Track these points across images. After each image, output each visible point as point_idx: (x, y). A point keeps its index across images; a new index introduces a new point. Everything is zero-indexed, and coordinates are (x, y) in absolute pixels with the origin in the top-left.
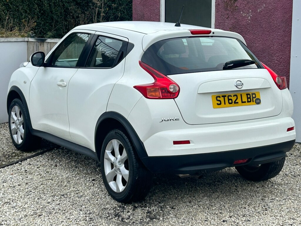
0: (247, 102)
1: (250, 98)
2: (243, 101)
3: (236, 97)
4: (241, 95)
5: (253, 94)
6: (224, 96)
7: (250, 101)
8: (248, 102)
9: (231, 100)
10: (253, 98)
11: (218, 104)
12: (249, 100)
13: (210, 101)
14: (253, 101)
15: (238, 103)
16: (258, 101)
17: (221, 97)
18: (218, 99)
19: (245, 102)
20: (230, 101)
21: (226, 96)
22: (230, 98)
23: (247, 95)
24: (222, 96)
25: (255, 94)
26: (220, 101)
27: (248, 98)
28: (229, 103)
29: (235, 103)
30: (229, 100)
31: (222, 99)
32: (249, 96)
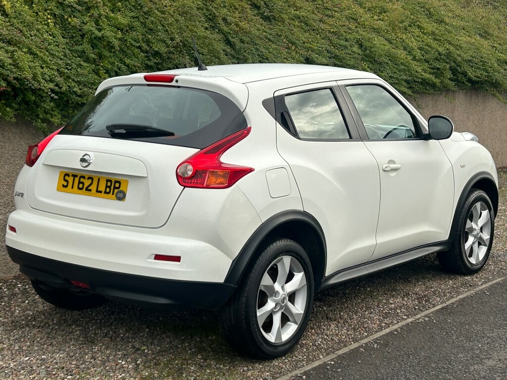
0: (103, 192)
1: (110, 187)
2: (99, 190)
3: (90, 180)
4: (99, 179)
5: (116, 182)
6: (75, 176)
7: (108, 193)
8: (106, 192)
9: (83, 183)
10: (115, 188)
11: (64, 186)
12: (108, 190)
13: (55, 179)
14: (113, 194)
15: (90, 190)
16: (121, 195)
17: (71, 175)
18: (67, 178)
19: (101, 192)
20: (81, 186)
21: (77, 176)
22: (82, 180)
23: (108, 181)
24: (73, 175)
25: (119, 183)
26: (67, 181)
27: (107, 187)
28: (79, 188)
29: (87, 189)
30: (80, 183)
31: (70, 179)
32: (109, 184)
